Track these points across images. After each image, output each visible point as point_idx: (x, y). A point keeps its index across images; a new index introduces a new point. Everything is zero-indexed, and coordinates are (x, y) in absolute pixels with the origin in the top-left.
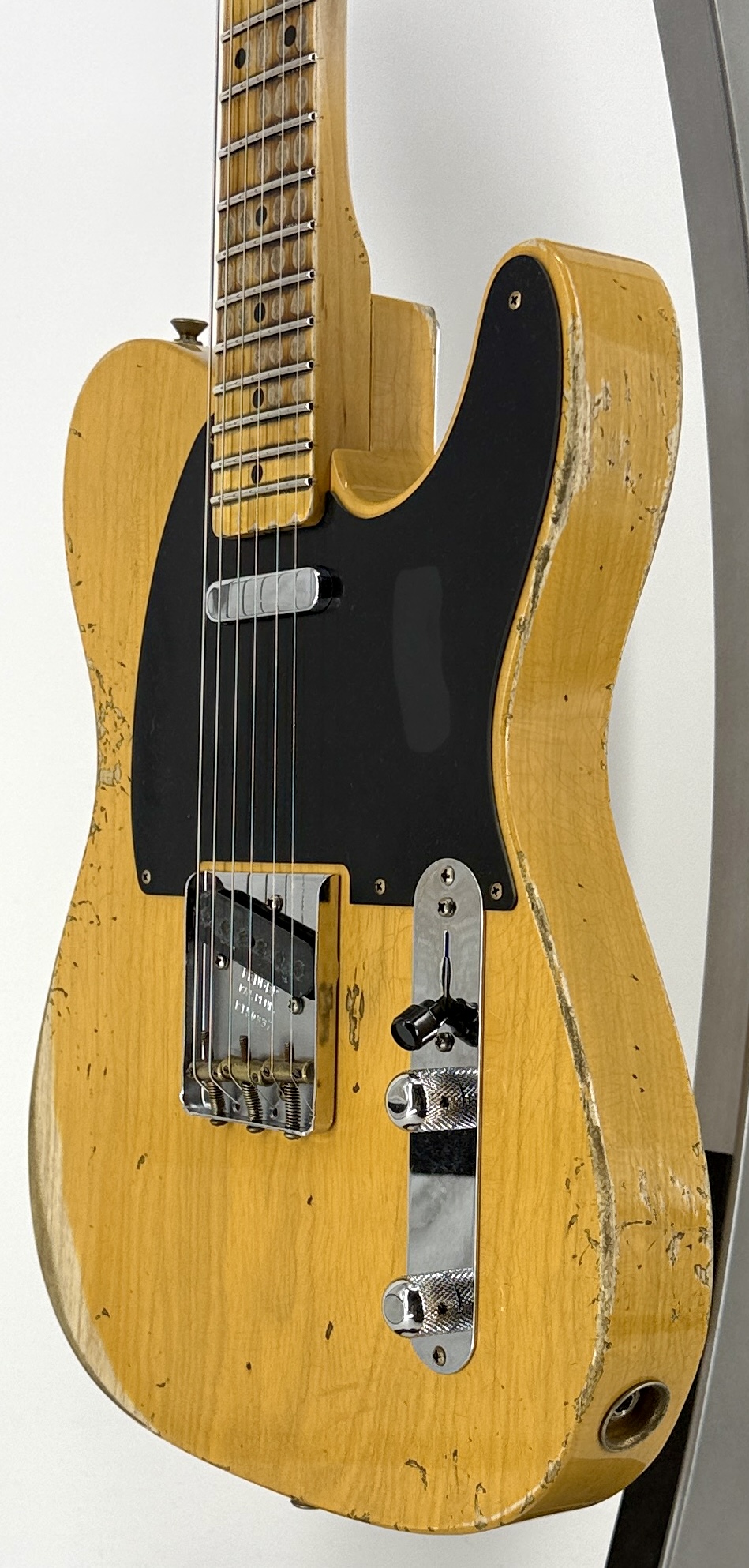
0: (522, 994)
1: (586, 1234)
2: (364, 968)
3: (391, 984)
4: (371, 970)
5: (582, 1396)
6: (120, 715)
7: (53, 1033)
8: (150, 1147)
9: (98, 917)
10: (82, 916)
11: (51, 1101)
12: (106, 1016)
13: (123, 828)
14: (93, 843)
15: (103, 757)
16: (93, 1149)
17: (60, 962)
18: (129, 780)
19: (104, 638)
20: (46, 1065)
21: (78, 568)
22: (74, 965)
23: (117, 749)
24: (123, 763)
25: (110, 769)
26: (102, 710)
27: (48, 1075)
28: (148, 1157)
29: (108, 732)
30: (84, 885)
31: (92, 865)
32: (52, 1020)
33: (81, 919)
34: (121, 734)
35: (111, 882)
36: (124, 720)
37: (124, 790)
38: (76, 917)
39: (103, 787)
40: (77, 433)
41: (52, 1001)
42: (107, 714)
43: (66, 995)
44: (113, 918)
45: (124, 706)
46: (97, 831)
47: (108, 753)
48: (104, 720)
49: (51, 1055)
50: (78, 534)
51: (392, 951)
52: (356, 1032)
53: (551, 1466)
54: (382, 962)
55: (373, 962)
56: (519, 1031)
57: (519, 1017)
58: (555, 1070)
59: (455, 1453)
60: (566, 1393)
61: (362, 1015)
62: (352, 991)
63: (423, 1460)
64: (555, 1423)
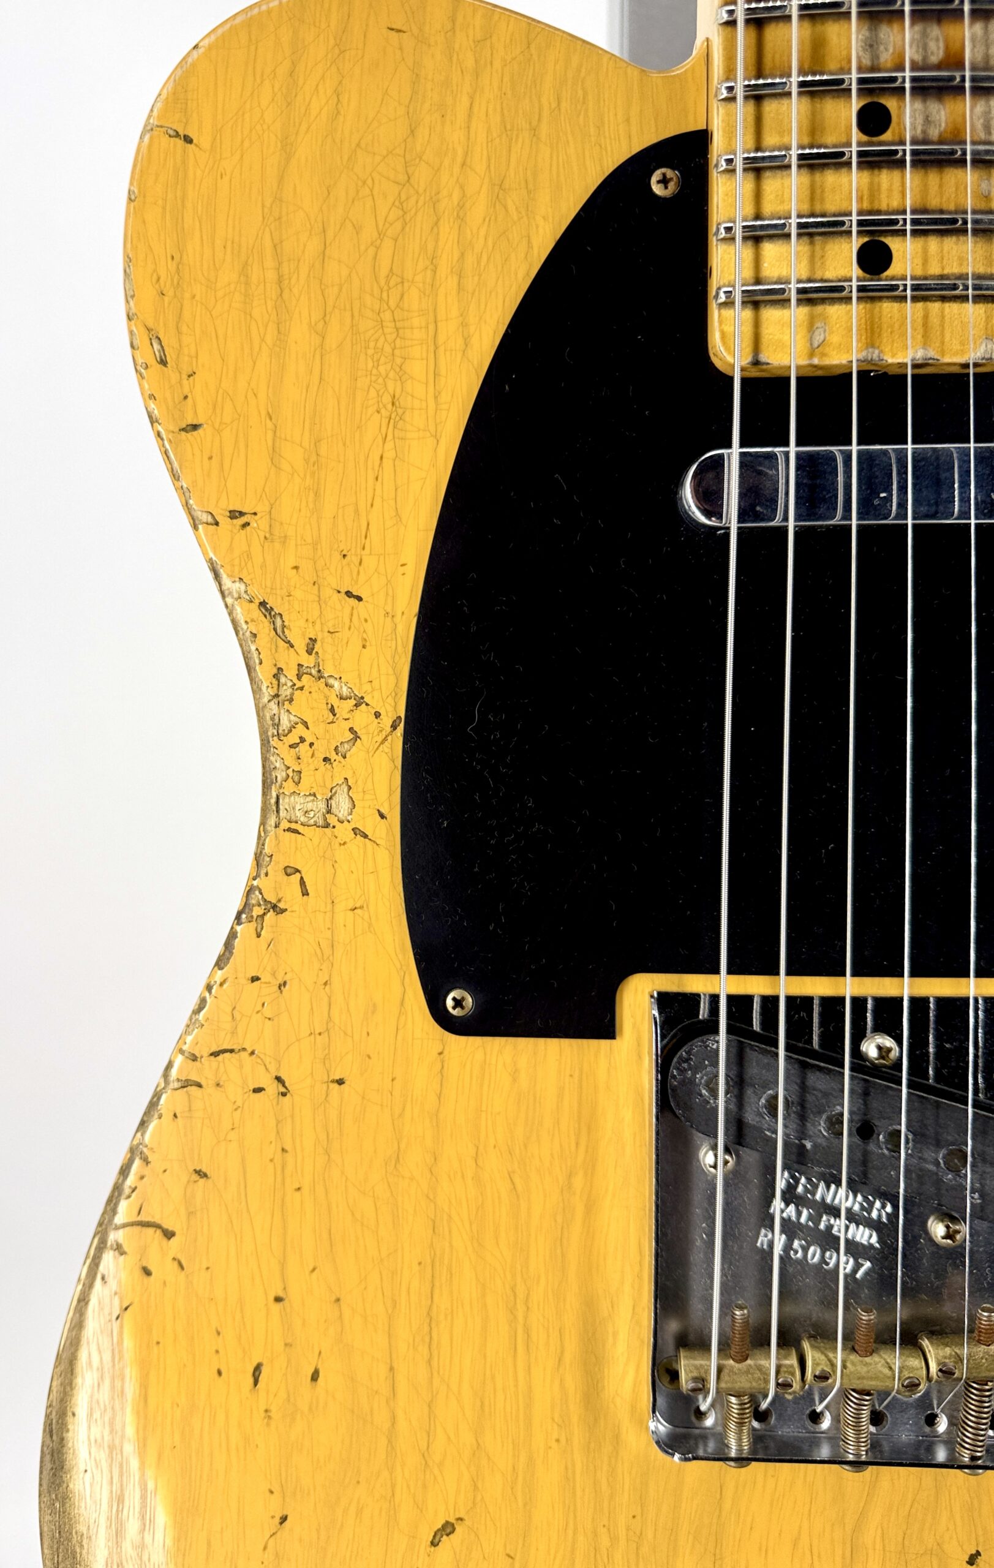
6: (345, 691)
7: (126, 1309)
8: (474, 1503)
9: (278, 1079)
10: (224, 1078)
11: (123, 1436)
12: (314, 1270)
13: (361, 907)
14: (259, 936)
15: (290, 772)
16: (277, 1520)
17: (147, 1171)
18: (382, 816)
19: (284, 539)
20: (101, 1369)
21: (186, 397)
22: (195, 1177)
23: (339, 758)
24: (360, 782)
25: (314, 795)
26: (283, 680)
27: (113, 1387)
28: (467, 1522)
29: (306, 725)
30: (230, 1018)
31: (255, 979)
32: (119, 1283)
33: (218, 1085)
34: (351, 729)
35: (326, 1009)
36: (360, 702)
37: (365, 836)
38: (203, 1083)
39: (289, 830)
40: (177, 135)
41: (119, 1249)
42: (302, 688)
43: (169, 1235)
44: (333, 1081)
45: (359, 676)
46: (271, 914)
47: (309, 764)
48: (291, 700)
49: (120, 1352)
50: (184, 329)
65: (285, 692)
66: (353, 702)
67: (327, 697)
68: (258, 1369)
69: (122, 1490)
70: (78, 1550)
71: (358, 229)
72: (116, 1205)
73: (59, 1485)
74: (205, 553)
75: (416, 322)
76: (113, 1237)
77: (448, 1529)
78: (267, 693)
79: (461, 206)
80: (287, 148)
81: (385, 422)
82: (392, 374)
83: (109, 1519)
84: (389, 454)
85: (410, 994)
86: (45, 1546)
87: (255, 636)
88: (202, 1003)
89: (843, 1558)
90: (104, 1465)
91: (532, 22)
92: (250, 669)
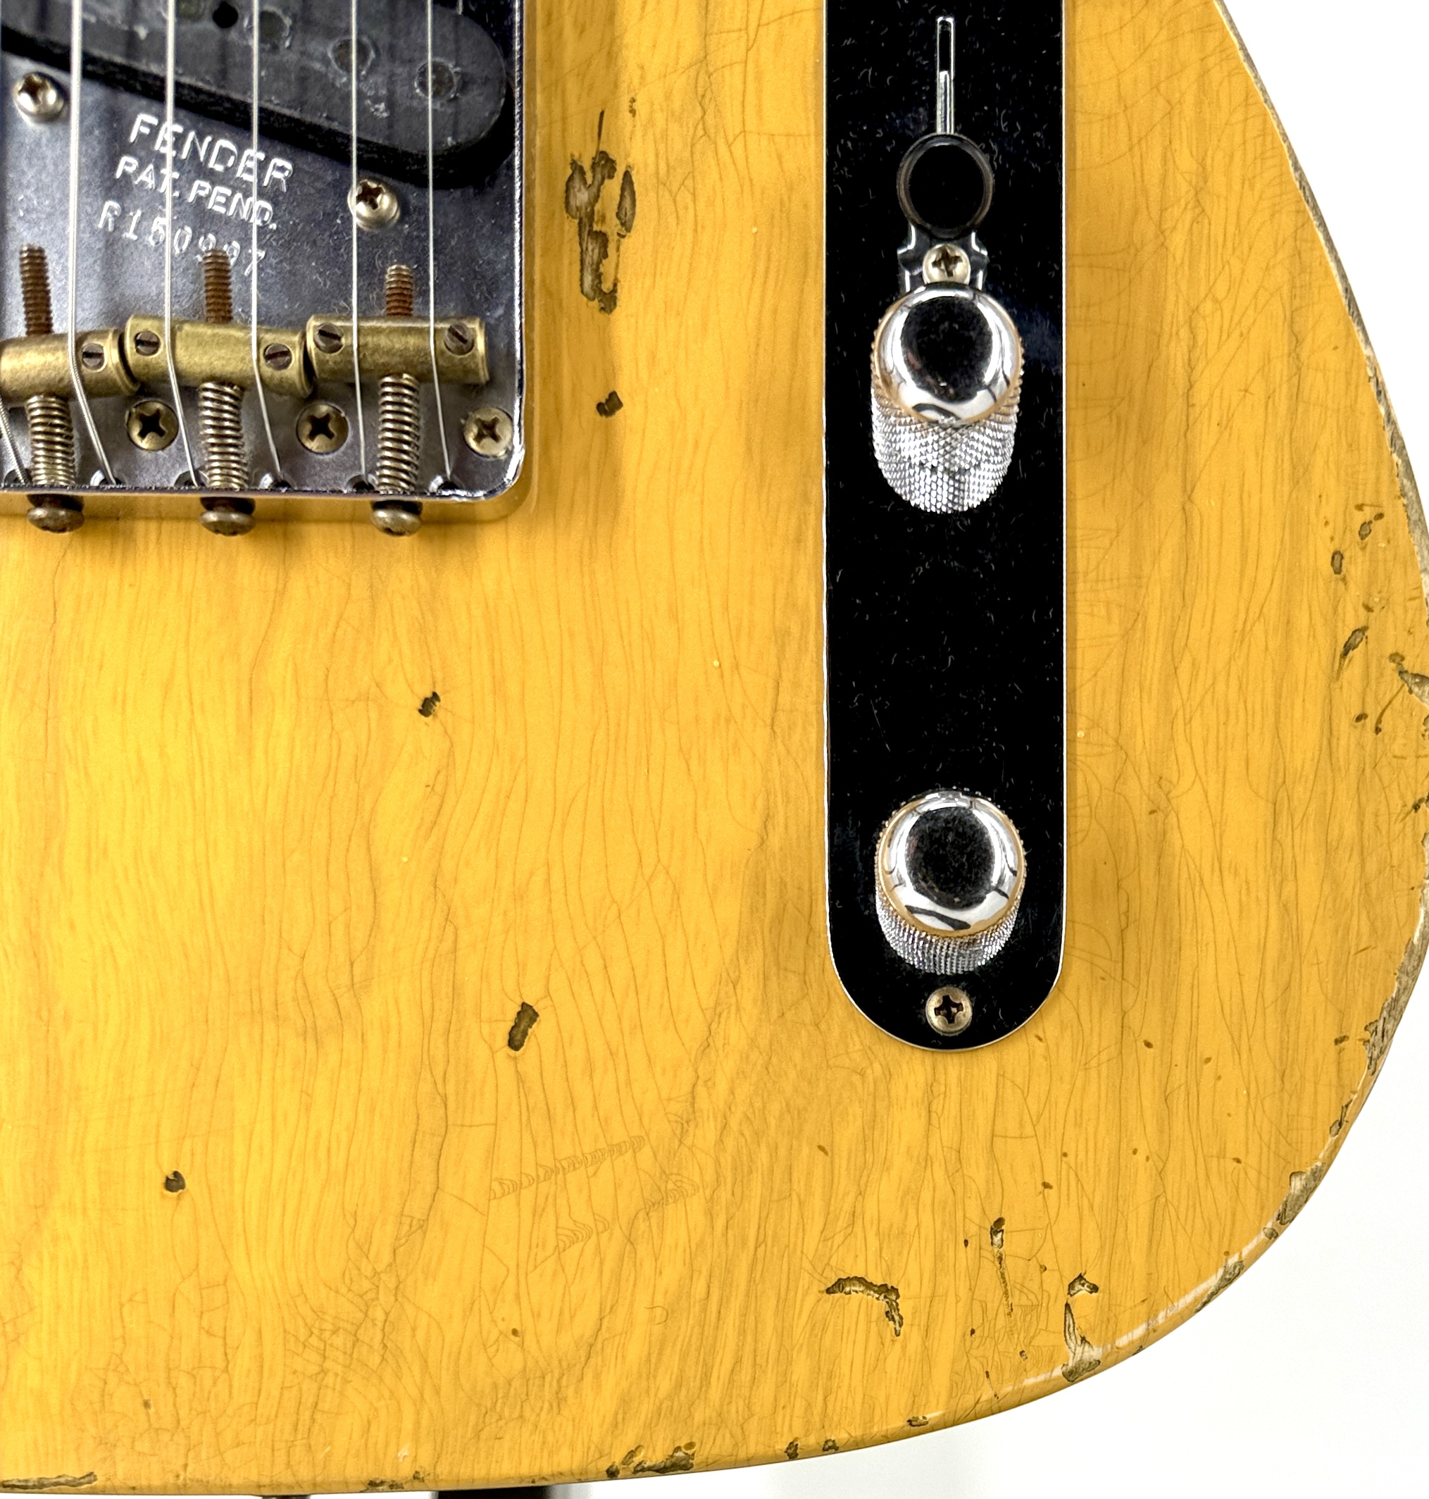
1: (1393, 665)
2: (633, 112)
3: (738, 149)
4: (660, 118)
5: (1385, 1014)
51: (738, 69)
52: (607, 267)
53: (1297, 1184)
54: (703, 97)
55: (668, 96)
56: (1178, 241)
57: (1176, 211)
58: (1291, 326)
59: (997, 1227)
60: (1342, 1014)
61: (627, 225)
62: (587, 165)
63: (889, 1273)
64: (1309, 1088)
89: (237, 710)
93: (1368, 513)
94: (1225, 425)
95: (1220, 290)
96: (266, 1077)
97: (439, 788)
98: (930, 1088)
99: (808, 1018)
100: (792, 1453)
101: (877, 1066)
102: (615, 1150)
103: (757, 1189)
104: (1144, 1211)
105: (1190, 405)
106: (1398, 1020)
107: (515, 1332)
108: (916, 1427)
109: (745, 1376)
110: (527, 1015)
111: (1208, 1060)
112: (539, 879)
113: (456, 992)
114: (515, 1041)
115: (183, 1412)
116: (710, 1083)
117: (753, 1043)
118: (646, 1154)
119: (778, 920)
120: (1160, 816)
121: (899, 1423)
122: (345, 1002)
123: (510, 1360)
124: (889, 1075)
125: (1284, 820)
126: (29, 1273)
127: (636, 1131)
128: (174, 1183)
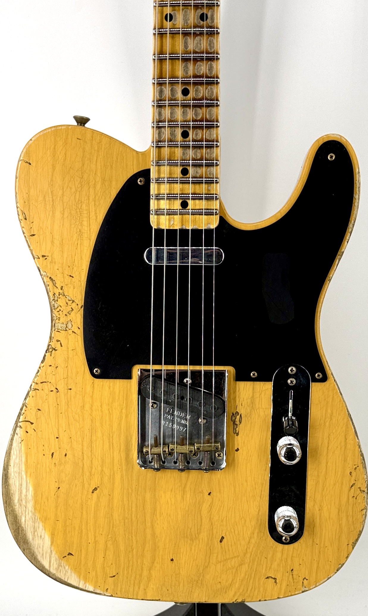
0: (329, 411)
1: (359, 489)
2: (242, 405)
3: (258, 411)
4: (246, 406)
5: (355, 541)
6: (70, 299)
7: (22, 441)
8: (102, 483)
9: (56, 389)
10: (44, 388)
11: (22, 470)
12: (65, 431)
13: (74, 349)
14: (51, 356)
15: (57, 318)
16: (57, 488)
17: (26, 409)
18: (79, 328)
19: (55, 263)
20: (17, 455)
21: (31, 228)
22: (38, 410)
23: (69, 315)
24: (74, 321)
25: (63, 323)
26: (55, 296)
27: (19, 459)
28: (100, 487)
29: (61, 306)
30: (45, 375)
31: (50, 366)
32: (21, 435)
33: (42, 390)
34: (72, 308)
35: (67, 373)
36: (73, 301)
37: (75, 333)
38: (39, 389)
39: (57, 331)
40: (27, 162)
41: (20, 427)
42: (60, 298)
43: (32, 423)
44: (69, 389)
45: (73, 295)
46: (54, 351)
47: (62, 316)
48: (57, 301)
49: (21, 451)
50: (30, 211)
51: (258, 398)
52: (237, 429)
53: (340, 566)
54: (253, 403)
55: (247, 402)
56: (327, 424)
57: (327, 419)
58: (345, 436)
59: (292, 570)
60: (348, 541)
61: (240, 423)
62: (235, 414)
63: (275, 576)
64: (343, 551)
65: (56, 299)
66: (72, 301)
67: (66, 300)
68: (53, 454)
69: (22, 483)
70: (11, 497)
71: (71, 188)
72: (20, 417)
73: (7, 482)
74: (37, 265)
75: (85, 212)
76: (19, 424)
77: (96, 489)
78: (52, 298)
79: (95, 184)
80: (54, 167)
81: (78, 235)
82: (79, 224)
83: (19, 489)
84: (79, 243)
85: (86, 369)
86: (4, 496)
87: (48, 285)
88: (38, 371)
89: (182, 494)
90: (18, 477)
91: (111, 138)
92: (48, 293)
93: (356, 466)
94: (334, 452)
95: (334, 431)
96: (185, 545)
97: (211, 505)
98: (282, 550)
99: (264, 538)
100: (260, 601)
101: (274, 546)
102: (235, 557)
103: (256, 563)
104: (316, 568)
105: (328, 450)
106: (357, 541)
107: (220, 582)
108: (278, 598)
109: (253, 590)
110: (223, 538)
111: (326, 547)
112: (225, 518)
113: (213, 534)
114: (221, 541)
115: (173, 591)
116: (249, 548)
117: (256, 542)
118: (239, 558)
119: (260, 525)
120: (320, 511)
121: (277, 598)
122: (197, 535)
123: (219, 586)
124: (276, 547)
125: (340, 512)
126: (151, 572)
127: (238, 554)
128: (172, 560)
